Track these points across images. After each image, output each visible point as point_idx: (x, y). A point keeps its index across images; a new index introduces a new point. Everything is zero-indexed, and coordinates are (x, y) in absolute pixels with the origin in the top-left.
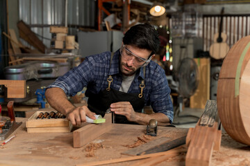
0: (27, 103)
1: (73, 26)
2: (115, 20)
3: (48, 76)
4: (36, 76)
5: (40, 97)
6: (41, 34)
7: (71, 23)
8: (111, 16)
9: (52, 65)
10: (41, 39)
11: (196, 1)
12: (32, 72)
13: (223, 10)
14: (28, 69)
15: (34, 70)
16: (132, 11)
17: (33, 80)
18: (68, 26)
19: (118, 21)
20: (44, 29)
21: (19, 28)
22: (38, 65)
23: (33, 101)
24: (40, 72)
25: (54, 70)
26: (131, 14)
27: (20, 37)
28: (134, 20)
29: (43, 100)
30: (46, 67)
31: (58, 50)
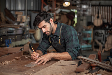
1: (30, 11)
3: (12, 34)
4: (6, 34)
7: (29, 9)
8: (47, 6)
9: (14, 29)
12: (4, 32)
13: (100, 3)
14: (2, 31)
18: (27, 10)
19: (50, 8)
21: (5, 12)
22: (7, 29)
23: (4, 45)
24: (8, 32)
25: (14, 31)
26: (56, 5)
27: (6, 16)
28: (57, 8)
29: (8, 44)
30: (11, 30)
31: (18, 22)
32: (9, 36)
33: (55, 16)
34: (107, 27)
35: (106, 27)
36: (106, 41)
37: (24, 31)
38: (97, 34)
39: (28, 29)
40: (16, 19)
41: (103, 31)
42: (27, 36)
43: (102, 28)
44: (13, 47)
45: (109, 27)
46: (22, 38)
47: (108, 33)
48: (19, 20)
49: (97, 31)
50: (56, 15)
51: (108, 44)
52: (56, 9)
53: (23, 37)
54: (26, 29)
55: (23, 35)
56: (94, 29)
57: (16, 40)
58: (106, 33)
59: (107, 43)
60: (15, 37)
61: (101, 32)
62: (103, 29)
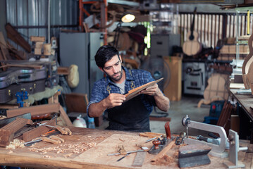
0: (9, 103)
1: (56, 27)
2: (93, 21)
3: (27, 80)
4: (17, 81)
5: (20, 98)
6: (26, 35)
7: (54, 24)
8: (91, 17)
9: (31, 71)
10: (26, 39)
11: (171, 1)
12: (13, 78)
13: (196, 8)
14: (9, 77)
15: (15, 76)
16: (110, 12)
17: (15, 84)
18: (51, 27)
19: (97, 21)
20: (30, 30)
21: (7, 30)
22: (18, 72)
23: (14, 101)
24: (20, 78)
25: (31, 75)
26: (109, 15)
27: (8, 37)
28: (111, 21)
29: (22, 100)
30: (25, 74)
31: (37, 55)
32: (22, 85)
33: (106, 37)
34: (209, 58)
35: (207, 58)
36: (207, 84)
37: (48, 73)
38: (189, 70)
39: (55, 68)
40: (33, 50)
41: (202, 66)
42: (55, 81)
43: (200, 60)
44: (30, 105)
45: (213, 58)
46: (46, 86)
47: (212, 69)
48: (37, 52)
49: (189, 65)
50: (109, 35)
51: (210, 91)
52: (107, 23)
53: (46, 84)
54: (52, 68)
55: (46, 79)
56: (184, 62)
57: (34, 92)
58: (208, 68)
59: (208, 88)
60: (33, 86)
61: (198, 66)
62: (201, 62)
